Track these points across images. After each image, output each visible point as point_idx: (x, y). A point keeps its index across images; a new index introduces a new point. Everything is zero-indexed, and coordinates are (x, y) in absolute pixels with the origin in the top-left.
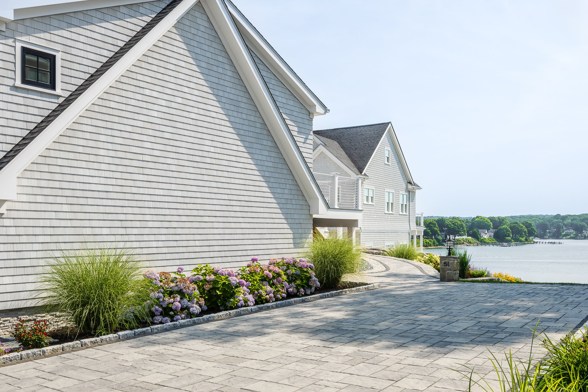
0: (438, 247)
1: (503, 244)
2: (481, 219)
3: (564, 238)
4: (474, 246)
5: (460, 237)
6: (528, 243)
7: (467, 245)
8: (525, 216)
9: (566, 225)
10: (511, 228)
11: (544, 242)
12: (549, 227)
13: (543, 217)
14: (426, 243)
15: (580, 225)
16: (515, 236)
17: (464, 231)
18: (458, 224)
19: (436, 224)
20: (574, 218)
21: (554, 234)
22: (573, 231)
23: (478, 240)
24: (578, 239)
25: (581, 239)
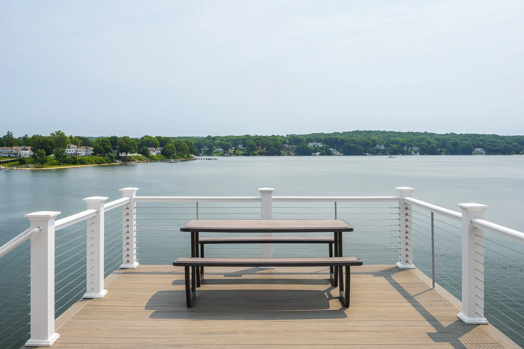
0: (111, 164)
1: (171, 161)
2: (149, 138)
3: (215, 155)
4: (144, 162)
5: (131, 154)
6: (190, 160)
7: (138, 162)
9: (216, 145)
10: (175, 146)
12: (203, 146)
13: (197, 138)
14: (99, 160)
15: (227, 145)
16: (179, 153)
17: (135, 149)
18: (130, 142)
19: (109, 142)
20: (221, 139)
21: (207, 152)
22: (221, 149)
23: (147, 158)
24: (226, 156)
25: (228, 156)
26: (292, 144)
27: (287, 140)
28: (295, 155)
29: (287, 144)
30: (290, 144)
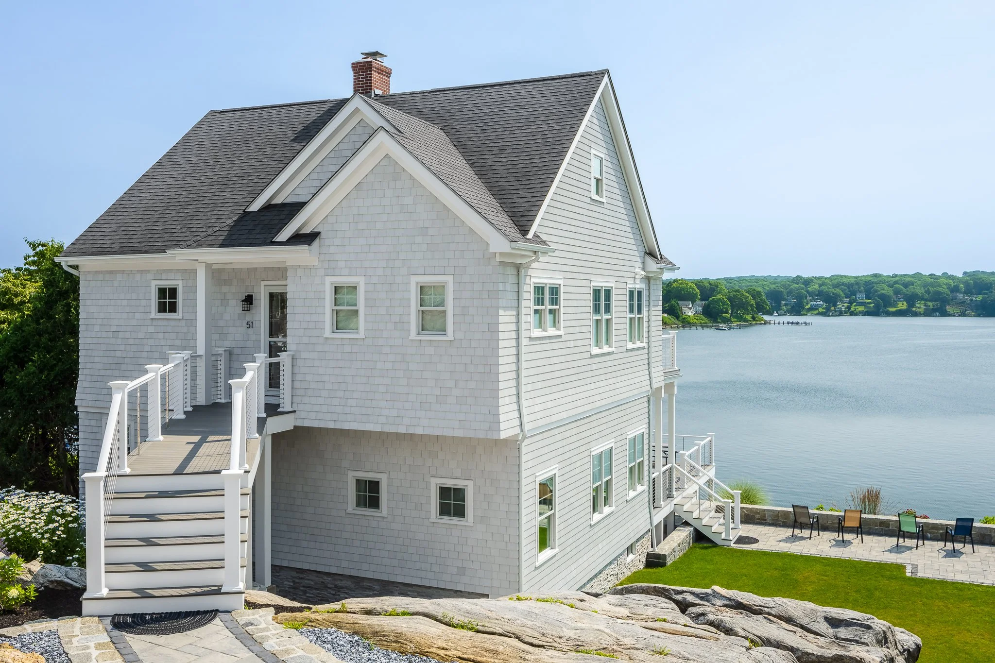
1: (719, 327)
2: (682, 283)
3: (809, 314)
4: (671, 328)
6: (756, 324)
8: (747, 278)
9: (811, 294)
10: (729, 298)
11: (781, 322)
12: (785, 297)
13: (775, 280)
15: (833, 293)
16: (736, 312)
20: (823, 281)
21: (793, 307)
22: (822, 303)
23: (678, 320)
24: (830, 316)
25: (834, 316)
26: (971, 294)
27: (961, 285)
28: (979, 316)
29: (961, 293)
30: (968, 292)
